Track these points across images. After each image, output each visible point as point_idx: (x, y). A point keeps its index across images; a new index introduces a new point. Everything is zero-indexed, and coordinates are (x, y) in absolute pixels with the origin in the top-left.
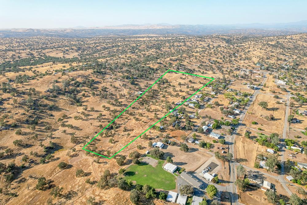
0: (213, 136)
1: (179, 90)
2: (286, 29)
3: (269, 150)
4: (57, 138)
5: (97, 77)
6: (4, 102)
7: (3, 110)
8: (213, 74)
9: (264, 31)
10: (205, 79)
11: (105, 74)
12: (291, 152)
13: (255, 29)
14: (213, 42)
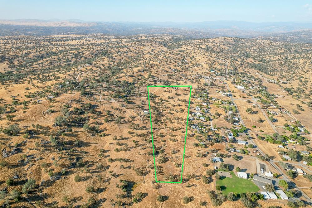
0: (241, 143)
1: (177, 105)
2: (196, 29)
3: (280, 146)
4: (121, 175)
5: (89, 100)
6: (21, 147)
7: (32, 158)
8: (185, 84)
9: (181, 31)
10: (185, 90)
11: (92, 94)
12: (291, 144)
13: (173, 29)
14: (153, 46)
